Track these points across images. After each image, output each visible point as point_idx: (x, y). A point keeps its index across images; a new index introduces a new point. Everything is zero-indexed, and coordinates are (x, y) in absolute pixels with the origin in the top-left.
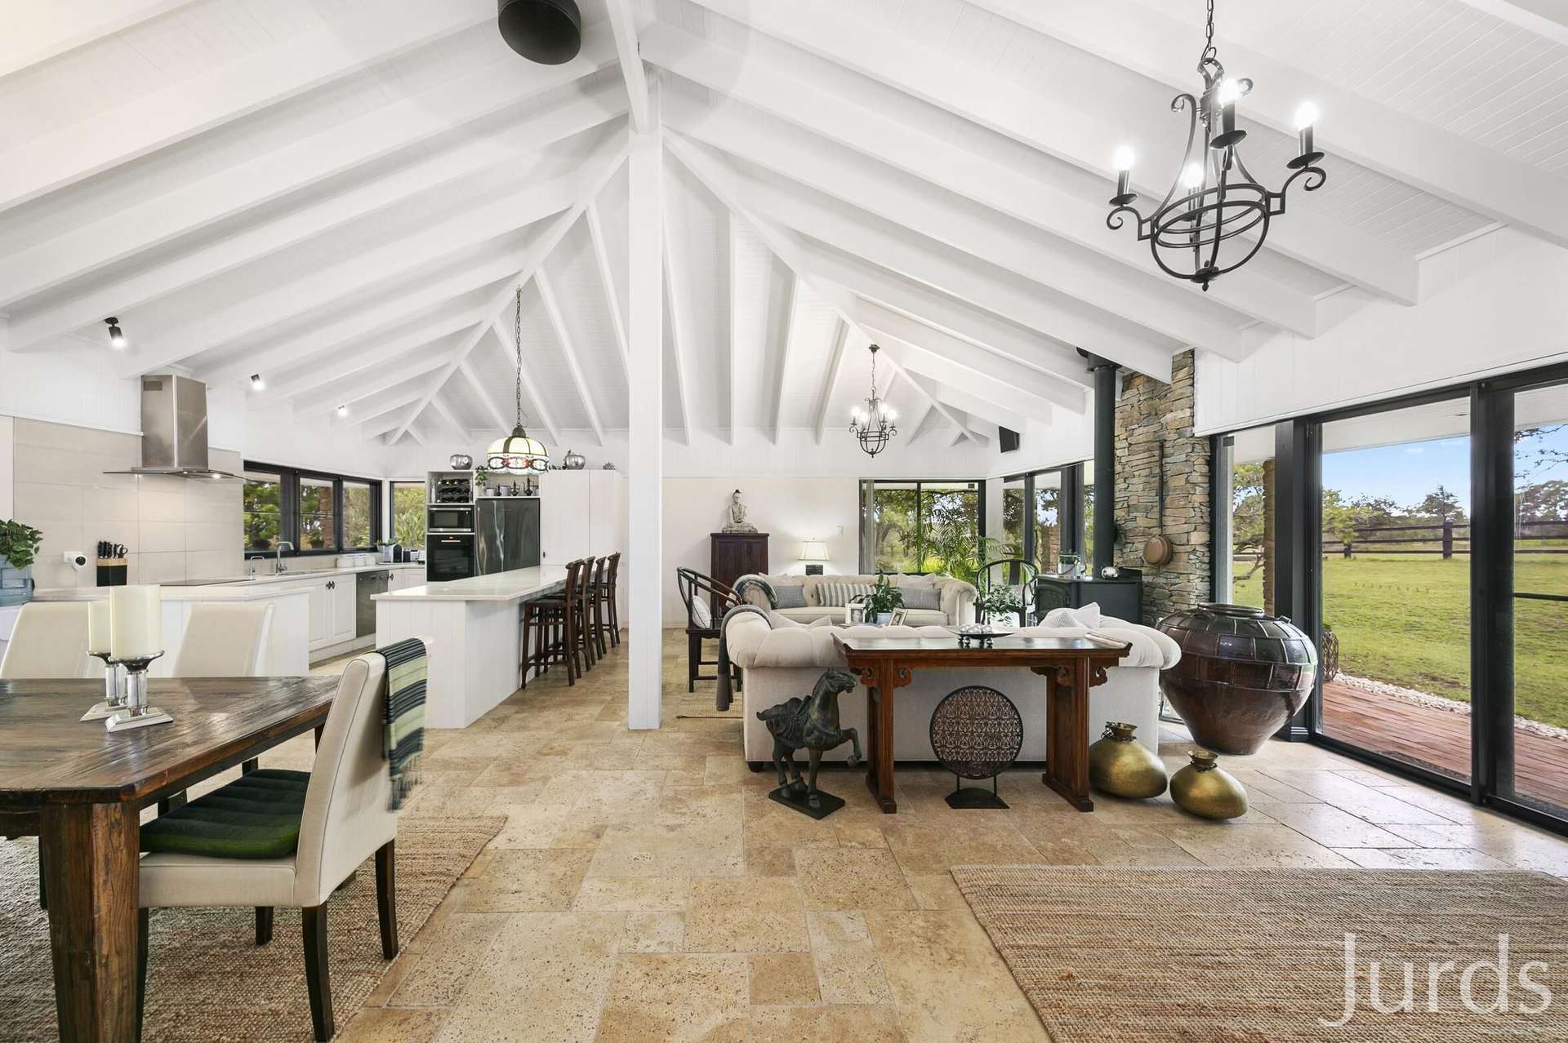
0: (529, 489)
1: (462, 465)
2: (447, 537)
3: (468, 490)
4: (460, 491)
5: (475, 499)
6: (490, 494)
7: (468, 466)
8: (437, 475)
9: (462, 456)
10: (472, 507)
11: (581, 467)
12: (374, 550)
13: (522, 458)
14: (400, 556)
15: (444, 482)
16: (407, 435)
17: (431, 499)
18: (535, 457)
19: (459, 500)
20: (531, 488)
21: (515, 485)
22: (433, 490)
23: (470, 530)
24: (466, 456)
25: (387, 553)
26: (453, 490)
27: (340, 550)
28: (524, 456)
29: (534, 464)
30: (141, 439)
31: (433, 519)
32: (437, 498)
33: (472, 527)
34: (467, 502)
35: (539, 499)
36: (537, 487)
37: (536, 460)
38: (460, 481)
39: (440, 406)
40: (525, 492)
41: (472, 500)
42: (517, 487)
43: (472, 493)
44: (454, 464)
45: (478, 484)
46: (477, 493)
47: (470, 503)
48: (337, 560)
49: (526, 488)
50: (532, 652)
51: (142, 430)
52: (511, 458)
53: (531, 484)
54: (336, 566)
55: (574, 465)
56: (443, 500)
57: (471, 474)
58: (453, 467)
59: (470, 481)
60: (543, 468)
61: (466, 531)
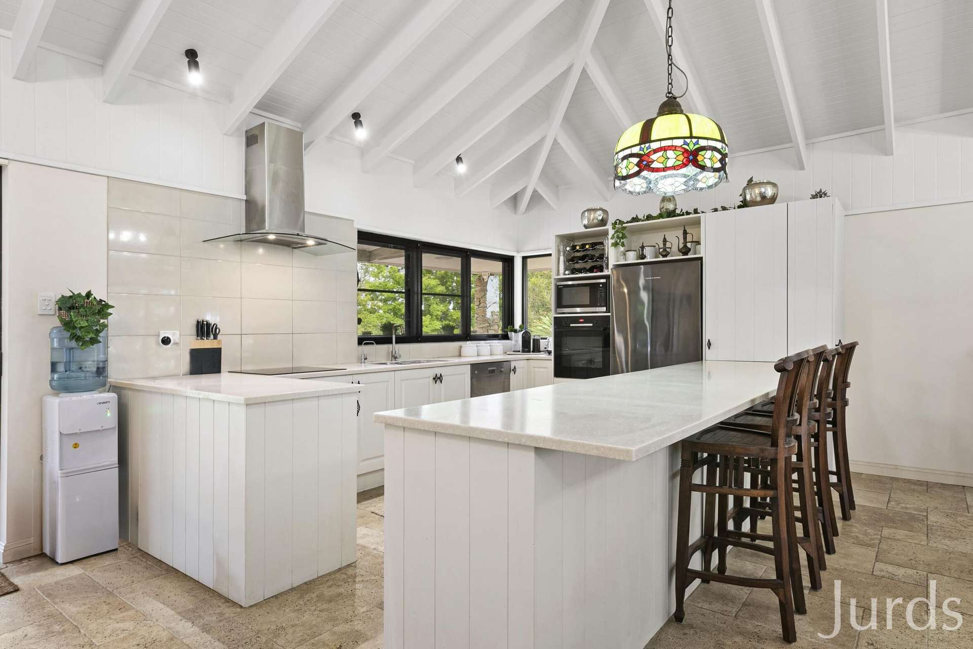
0: (685, 246)
1: (595, 221)
2: (576, 320)
3: (602, 257)
4: (592, 257)
5: (610, 266)
6: (632, 258)
7: (603, 222)
8: (567, 239)
9: (595, 210)
10: (607, 277)
11: (773, 200)
12: (505, 337)
13: (673, 148)
14: (530, 345)
15: (574, 247)
16: (536, 197)
17: (559, 271)
18: (703, 143)
19: (591, 270)
20: (689, 245)
21: (665, 241)
22: (562, 258)
23: (604, 309)
24: (601, 209)
25: (517, 341)
26: (583, 258)
27: (467, 336)
28: (679, 143)
29: (700, 158)
30: (244, 204)
31: (561, 295)
32: (566, 269)
33: (607, 304)
34: (602, 271)
35: (701, 259)
36: (698, 243)
37: (703, 148)
38: (593, 245)
39: (568, 146)
40: (680, 250)
41: (607, 268)
42: (668, 245)
43: (607, 258)
44: (586, 222)
45: (615, 245)
46: (613, 256)
47: (605, 273)
48: (461, 347)
49: (681, 246)
50: (695, 534)
51: (246, 194)
52: (655, 151)
53: (689, 238)
54: (460, 356)
55: (759, 199)
56: (573, 271)
57: (606, 233)
58: (586, 227)
59: (605, 243)
60: (718, 165)
61: (601, 311)
